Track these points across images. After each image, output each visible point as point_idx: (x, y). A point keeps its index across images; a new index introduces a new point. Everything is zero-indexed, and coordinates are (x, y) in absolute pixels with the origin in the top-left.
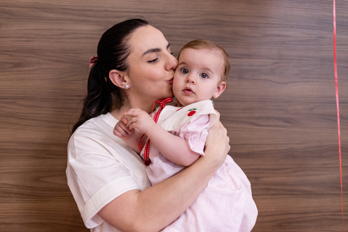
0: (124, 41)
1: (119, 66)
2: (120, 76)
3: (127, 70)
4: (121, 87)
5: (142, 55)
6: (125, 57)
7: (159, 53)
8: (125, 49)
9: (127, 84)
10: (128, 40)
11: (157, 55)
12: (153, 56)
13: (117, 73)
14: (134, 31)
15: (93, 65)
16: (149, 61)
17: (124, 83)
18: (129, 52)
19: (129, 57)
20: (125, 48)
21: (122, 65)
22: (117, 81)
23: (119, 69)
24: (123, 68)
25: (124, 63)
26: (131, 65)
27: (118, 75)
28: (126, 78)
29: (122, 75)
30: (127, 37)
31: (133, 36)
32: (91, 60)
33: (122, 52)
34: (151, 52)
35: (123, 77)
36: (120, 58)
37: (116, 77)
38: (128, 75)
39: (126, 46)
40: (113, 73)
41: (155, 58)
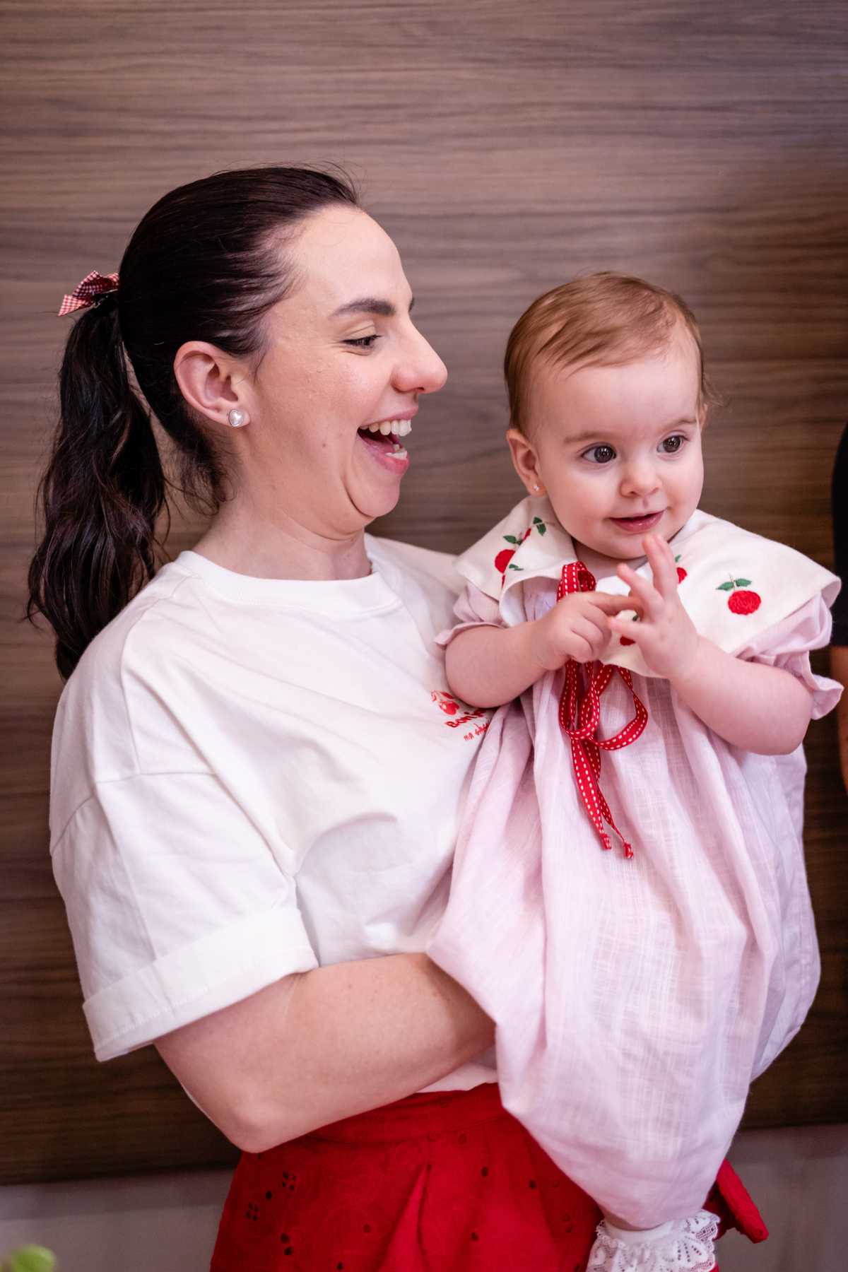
0: (269, 244)
1: (226, 334)
2: (215, 372)
3: (257, 355)
4: (213, 414)
5: (331, 311)
6: (261, 303)
7: (383, 321)
8: (269, 276)
9: (241, 409)
10: (285, 241)
11: (376, 326)
12: (364, 328)
13: (207, 358)
14: (311, 212)
15: (84, 306)
16: (350, 338)
17: (225, 403)
18: (282, 288)
19: (277, 309)
20: (270, 270)
21: (242, 333)
22: (200, 387)
23: (224, 345)
24: (236, 347)
25: (252, 328)
26: (281, 341)
27: (210, 367)
28: (240, 385)
29: (224, 371)
30: (284, 230)
31: (308, 234)
32: (86, 284)
33: (255, 282)
34: (364, 310)
35: (228, 378)
36: (239, 304)
37: (201, 370)
38: (254, 377)
39: (276, 262)
40: (193, 355)
41: (371, 332)
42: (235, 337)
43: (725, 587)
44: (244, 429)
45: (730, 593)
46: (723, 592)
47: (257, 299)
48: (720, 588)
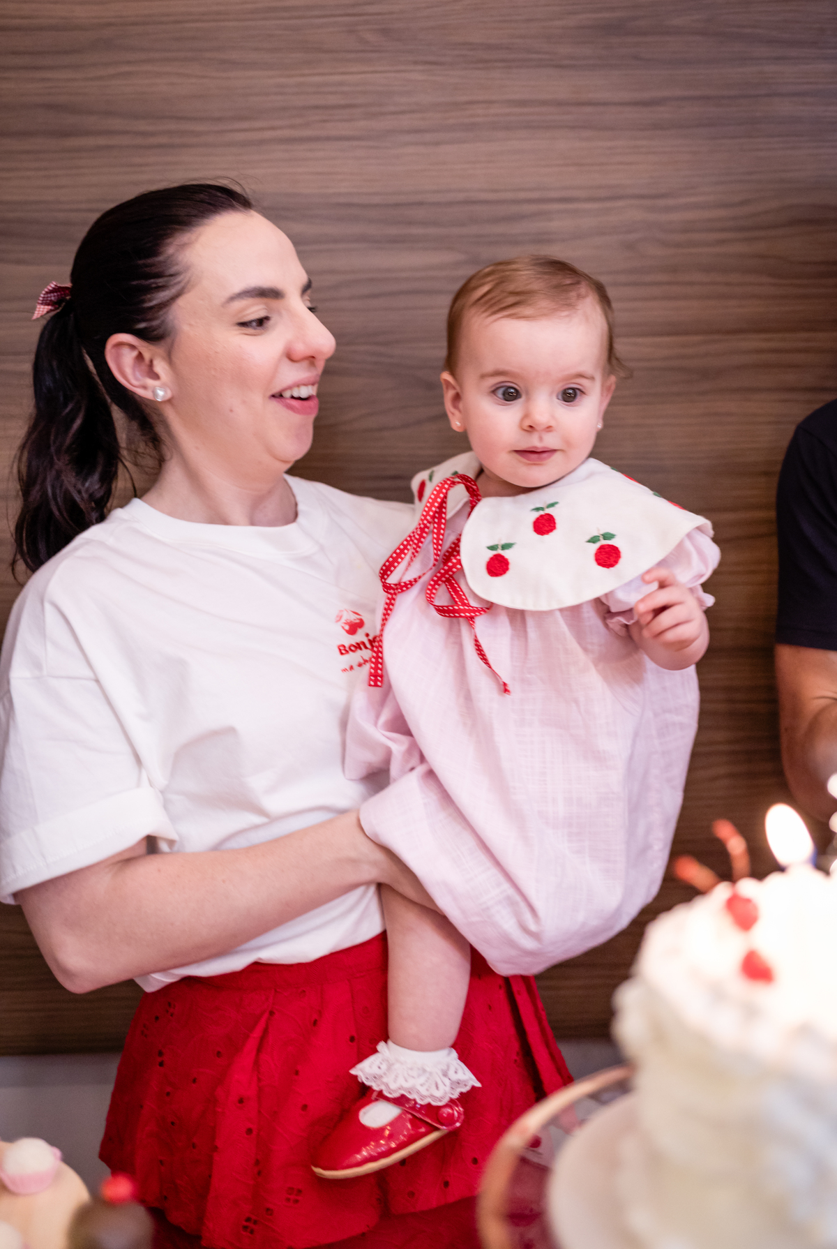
0: (170, 250)
1: (142, 325)
2: (140, 357)
3: (168, 340)
4: (141, 392)
5: (223, 300)
6: (167, 298)
7: (274, 303)
8: (171, 275)
9: (163, 386)
10: (184, 246)
11: (269, 309)
12: (255, 309)
13: (133, 347)
14: (206, 221)
15: (51, 310)
16: (242, 321)
17: (150, 382)
18: (182, 284)
19: (181, 302)
20: (172, 271)
21: (155, 323)
22: (128, 371)
23: (141, 334)
24: (152, 336)
25: (162, 318)
26: (185, 328)
27: (135, 353)
28: (160, 367)
29: (147, 356)
30: (184, 237)
31: (203, 239)
32: (47, 293)
33: (161, 281)
34: (252, 296)
35: (151, 361)
36: (150, 300)
37: (128, 357)
38: (169, 358)
39: (177, 264)
40: (119, 345)
41: (262, 314)
42: (151, 327)
43: (593, 540)
44: (170, 401)
45: (597, 545)
46: (591, 545)
47: (163, 296)
48: (589, 541)
